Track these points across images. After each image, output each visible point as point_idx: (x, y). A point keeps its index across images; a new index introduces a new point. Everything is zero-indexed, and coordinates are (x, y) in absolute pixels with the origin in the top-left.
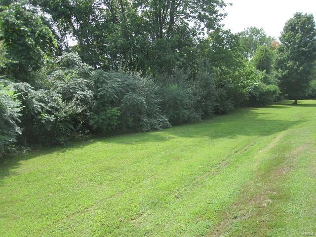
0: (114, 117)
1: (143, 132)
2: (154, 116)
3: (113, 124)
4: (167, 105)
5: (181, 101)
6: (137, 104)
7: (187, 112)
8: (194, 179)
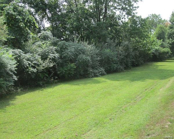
0: (72, 69)
1: (89, 77)
2: (96, 68)
3: (72, 73)
4: (104, 62)
5: (112, 59)
6: (86, 61)
7: (115, 65)
8: (121, 108)
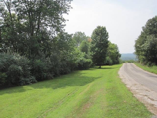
1: (21, 85)
2: (27, 77)
3: (3, 82)
4: (35, 71)
5: (42, 68)
6: (17, 70)
7: (45, 74)
8: (43, 113)
